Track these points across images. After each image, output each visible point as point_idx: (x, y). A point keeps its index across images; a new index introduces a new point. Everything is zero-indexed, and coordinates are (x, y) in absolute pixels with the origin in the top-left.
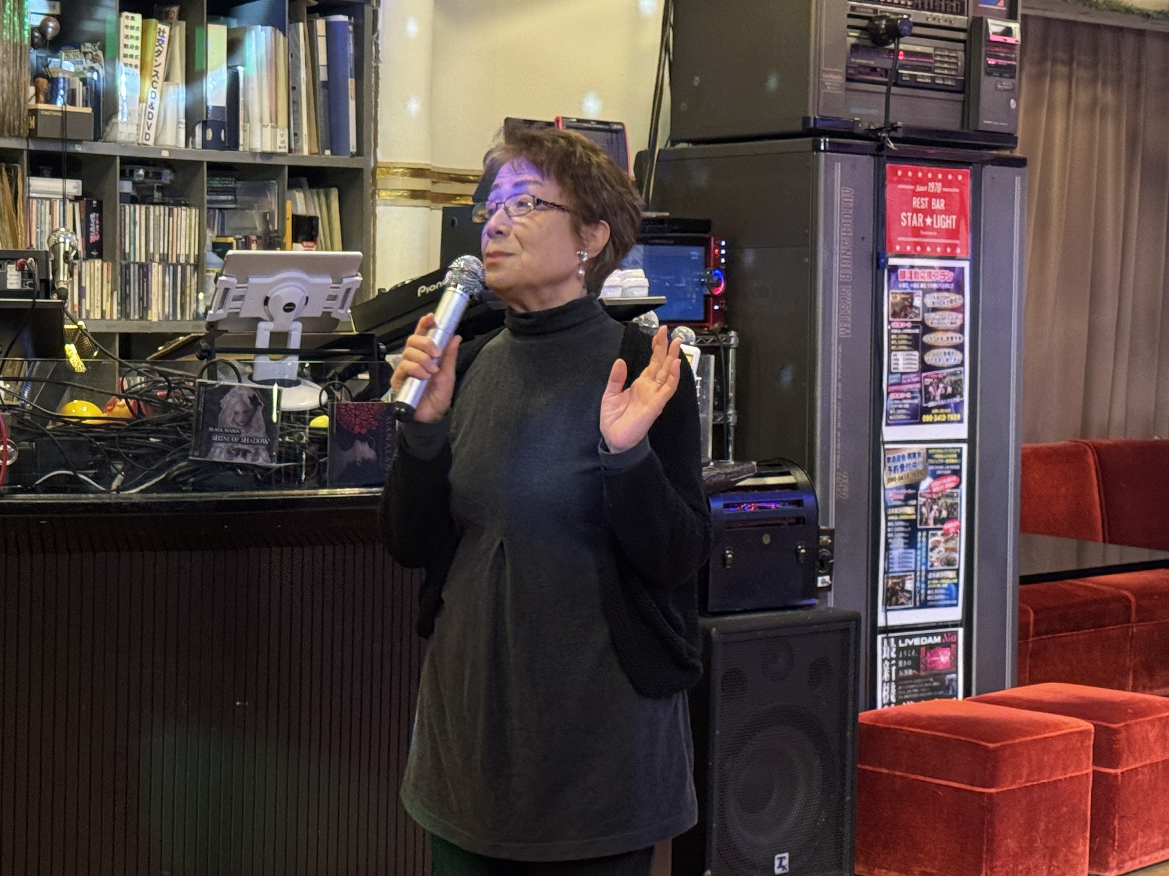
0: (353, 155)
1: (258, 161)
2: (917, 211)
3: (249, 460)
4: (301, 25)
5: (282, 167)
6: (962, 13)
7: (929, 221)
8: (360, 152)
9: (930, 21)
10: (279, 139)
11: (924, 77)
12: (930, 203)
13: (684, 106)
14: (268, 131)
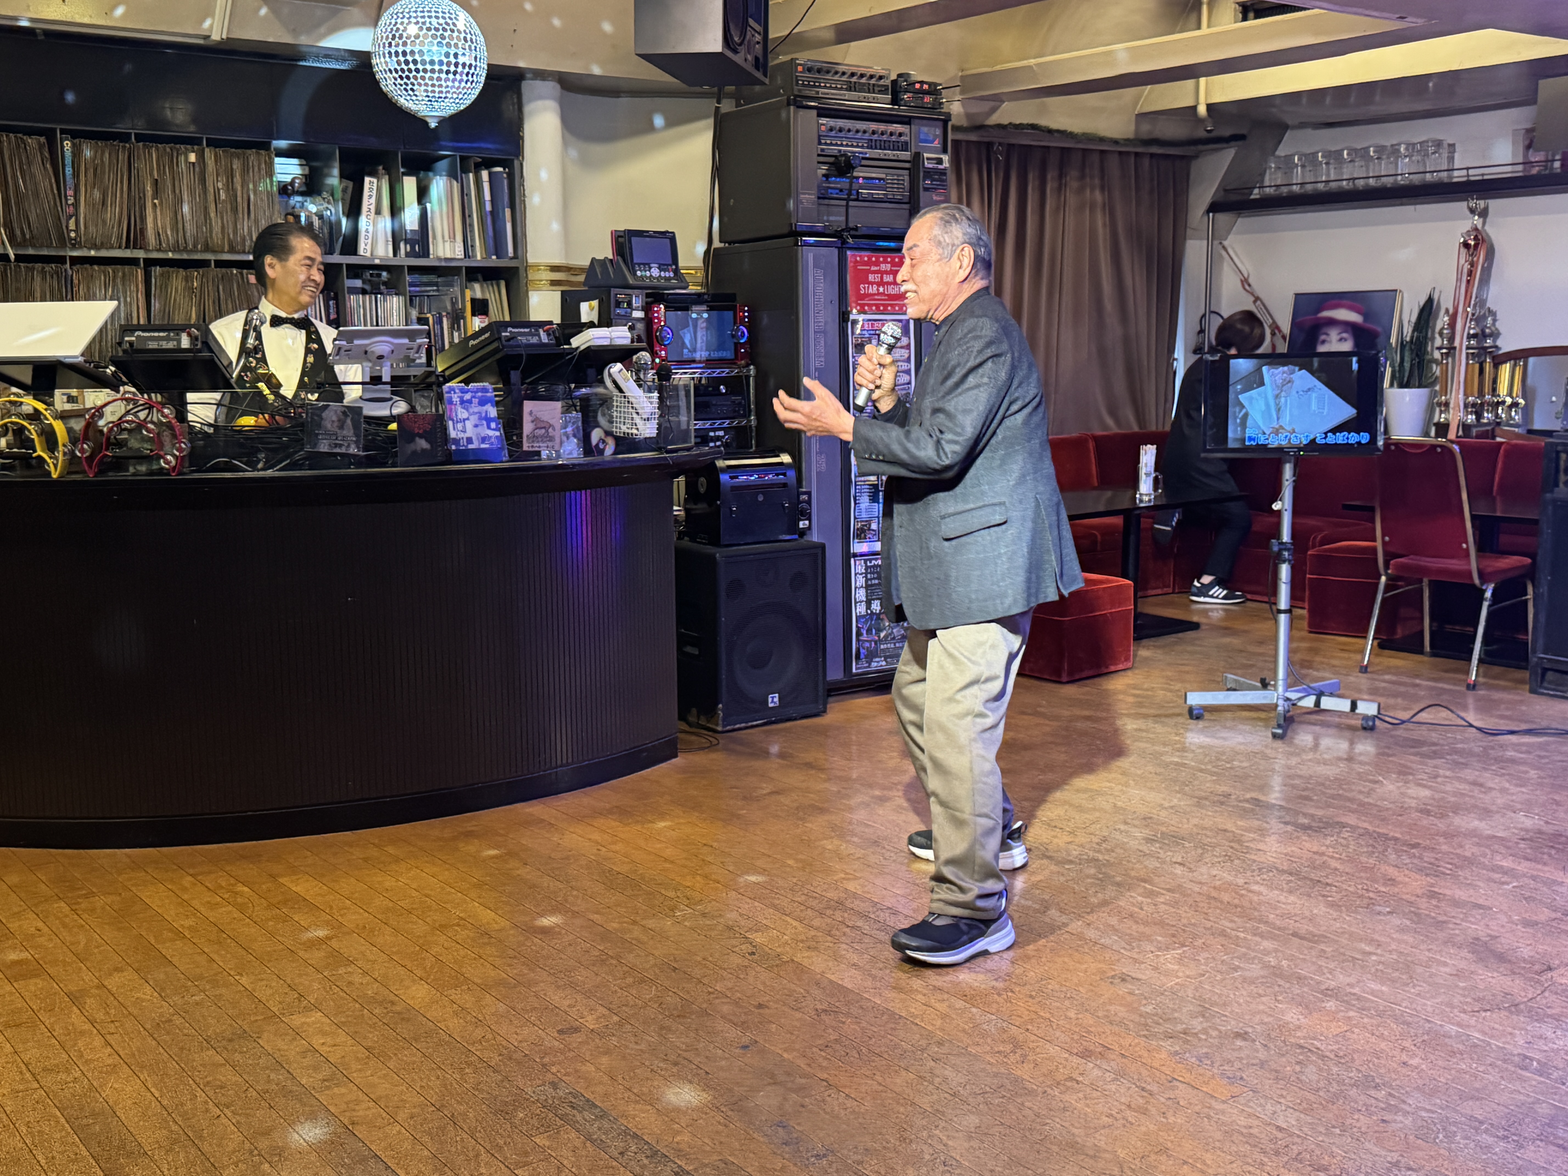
0: (512, 258)
1: (443, 264)
2: (872, 283)
3: (343, 450)
4: (471, 175)
5: (461, 267)
6: (906, 150)
7: (881, 289)
8: (515, 257)
9: (882, 157)
10: (457, 249)
11: (878, 193)
12: (882, 278)
13: (726, 219)
14: (447, 245)
